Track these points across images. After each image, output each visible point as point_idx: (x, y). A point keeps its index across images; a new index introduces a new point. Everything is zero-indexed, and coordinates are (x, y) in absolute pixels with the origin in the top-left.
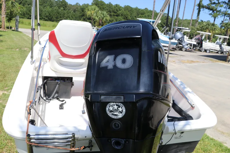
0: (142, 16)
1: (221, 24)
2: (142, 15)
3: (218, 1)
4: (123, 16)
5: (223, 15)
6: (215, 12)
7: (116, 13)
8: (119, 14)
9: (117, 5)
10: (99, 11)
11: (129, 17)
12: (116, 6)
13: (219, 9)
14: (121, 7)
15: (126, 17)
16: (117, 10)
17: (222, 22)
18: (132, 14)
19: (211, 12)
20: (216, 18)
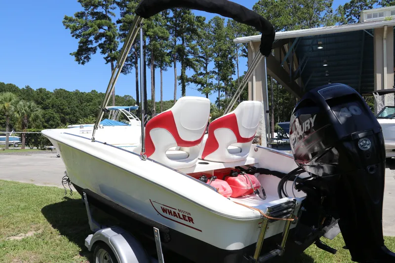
0: (88, 104)
1: (216, 102)
2: (88, 102)
3: (206, 71)
4: (55, 107)
5: (217, 89)
6: (205, 86)
7: (42, 103)
8: (48, 106)
9: (41, 90)
10: (18, 102)
11: (67, 108)
12: (41, 92)
13: (210, 82)
14: (48, 93)
15: (62, 110)
16: (43, 99)
17: (218, 99)
18: (70, 102)
19: (200, 86)
20: (209, 94)
